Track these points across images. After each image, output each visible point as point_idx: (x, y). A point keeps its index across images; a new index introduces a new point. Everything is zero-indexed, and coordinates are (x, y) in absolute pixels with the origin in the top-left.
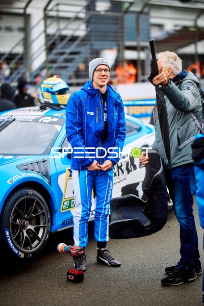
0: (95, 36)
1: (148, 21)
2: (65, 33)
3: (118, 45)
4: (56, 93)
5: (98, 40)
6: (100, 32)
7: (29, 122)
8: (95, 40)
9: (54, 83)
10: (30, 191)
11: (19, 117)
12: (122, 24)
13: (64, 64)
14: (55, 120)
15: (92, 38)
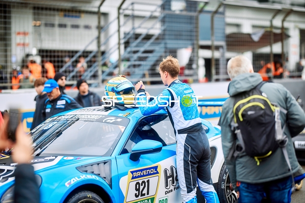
0: (169, 35)
1: (224, 21)
2: (138, 31)
3: (193, 44)
4: (121, 93)
5: (172, 39)
6: (175, 31)
7: (93, 121)
8: (169, 39)
9: (119, 82)
10: (90, 195)
11: (83, 116)
12: (197, 23)
13: (137, 63)
14: (119, 120)
15: (167, 37)
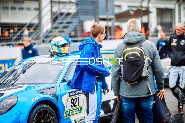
0: (81, 12)
1: (113, 3)
2: (63, 11)
3: (95, 18)
4: (60, 47)
5: (83, 15)
6: (85, 10)
7: (44, 64)
8: (82, 15)
9: (59, 40)
10: (46, 106)
11: (38, 61)
12: (98, 5)
13: (62, 30)
14: (60, 62)
15: (79, 14)
